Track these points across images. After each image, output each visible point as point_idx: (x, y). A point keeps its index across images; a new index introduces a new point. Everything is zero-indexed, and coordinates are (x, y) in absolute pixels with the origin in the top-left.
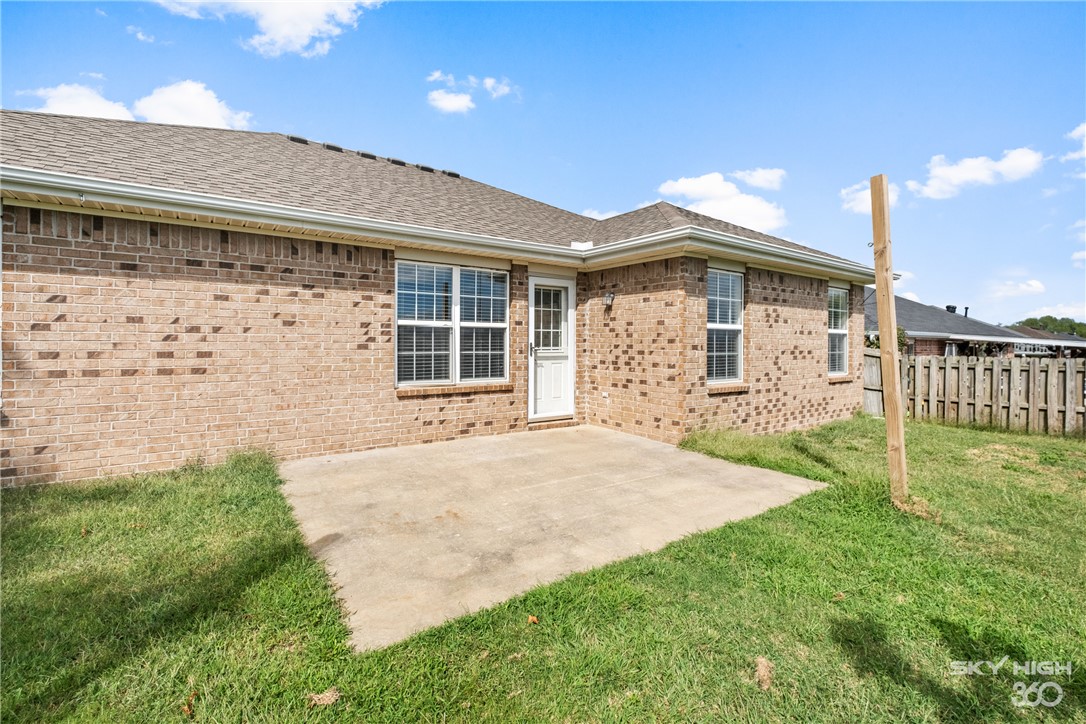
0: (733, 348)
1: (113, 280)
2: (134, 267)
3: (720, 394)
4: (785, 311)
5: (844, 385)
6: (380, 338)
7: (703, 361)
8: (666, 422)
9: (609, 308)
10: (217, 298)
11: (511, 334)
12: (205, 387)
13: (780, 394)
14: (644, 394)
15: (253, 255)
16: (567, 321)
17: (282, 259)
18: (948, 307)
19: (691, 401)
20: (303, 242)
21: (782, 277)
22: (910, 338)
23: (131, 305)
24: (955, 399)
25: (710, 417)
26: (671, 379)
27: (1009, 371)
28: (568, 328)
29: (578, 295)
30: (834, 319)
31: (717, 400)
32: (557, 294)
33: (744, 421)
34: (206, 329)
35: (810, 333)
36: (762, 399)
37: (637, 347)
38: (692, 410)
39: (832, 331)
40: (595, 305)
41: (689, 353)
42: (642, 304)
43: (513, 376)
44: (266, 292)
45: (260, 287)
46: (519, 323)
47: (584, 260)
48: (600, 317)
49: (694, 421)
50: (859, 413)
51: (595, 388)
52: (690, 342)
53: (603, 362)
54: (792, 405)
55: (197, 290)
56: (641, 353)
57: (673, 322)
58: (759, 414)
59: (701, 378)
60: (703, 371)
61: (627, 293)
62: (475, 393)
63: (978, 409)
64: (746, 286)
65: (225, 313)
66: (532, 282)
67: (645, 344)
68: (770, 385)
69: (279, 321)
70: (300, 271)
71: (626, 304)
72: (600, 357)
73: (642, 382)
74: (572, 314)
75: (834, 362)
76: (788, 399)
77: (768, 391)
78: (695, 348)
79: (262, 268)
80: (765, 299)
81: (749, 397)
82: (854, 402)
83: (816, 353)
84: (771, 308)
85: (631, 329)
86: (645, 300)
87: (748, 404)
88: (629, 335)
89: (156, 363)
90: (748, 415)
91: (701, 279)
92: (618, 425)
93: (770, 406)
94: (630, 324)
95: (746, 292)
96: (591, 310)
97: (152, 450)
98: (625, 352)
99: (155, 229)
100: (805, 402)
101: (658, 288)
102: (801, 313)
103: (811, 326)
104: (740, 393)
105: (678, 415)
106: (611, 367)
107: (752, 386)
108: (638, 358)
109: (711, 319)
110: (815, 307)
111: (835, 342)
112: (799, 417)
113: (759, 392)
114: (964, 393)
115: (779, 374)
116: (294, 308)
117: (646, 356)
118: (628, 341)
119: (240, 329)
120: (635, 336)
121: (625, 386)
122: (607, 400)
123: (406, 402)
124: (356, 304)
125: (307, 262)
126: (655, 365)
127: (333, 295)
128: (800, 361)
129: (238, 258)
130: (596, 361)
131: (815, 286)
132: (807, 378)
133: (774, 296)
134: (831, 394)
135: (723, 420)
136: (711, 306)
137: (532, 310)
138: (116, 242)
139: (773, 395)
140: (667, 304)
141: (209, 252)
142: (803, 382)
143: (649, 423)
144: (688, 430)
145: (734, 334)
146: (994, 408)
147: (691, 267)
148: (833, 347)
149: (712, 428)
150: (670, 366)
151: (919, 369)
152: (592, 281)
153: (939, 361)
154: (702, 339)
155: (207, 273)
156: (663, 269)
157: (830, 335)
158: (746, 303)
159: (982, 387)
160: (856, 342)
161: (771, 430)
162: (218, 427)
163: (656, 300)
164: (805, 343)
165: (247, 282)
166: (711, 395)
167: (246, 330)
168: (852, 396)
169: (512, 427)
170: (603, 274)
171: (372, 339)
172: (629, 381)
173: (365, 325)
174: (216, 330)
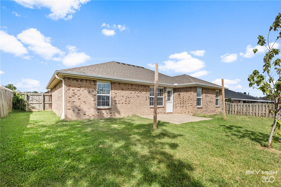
0: (200, 101)
1: (121, 91)
2: (123, 89)
3: (198, 108)
4: (208, 95)
5: (218, 108)
6: (148, 99)
7: (196, 103)
8: (190, 112)
9: (179, 94)
10: (131, 93)
11: (164, 98)
12: (129, 106)
13: (207, 109)
14: (186, 108)
15: (134, 87)
16: (171, 96)
17: (137, 88)
18: (244, 93)
19: (194, 109)
20: (140, 85)
21: (208, 89)
22: (233, 100)
23: (123, 94)
24: (240, 111)
25: (197, 112)
26: (191, 105)
27: (249, 106)
28: (172, 98)
29: (173, 92)
30: (217, 96)
31: (198, 109)
32: (170, 92)
33: (202, 113)
34: (130, 98)
35: (212, 99)
36: (205, 109)
37: (185, 101)
38: (194, 110)
39: (216, 98)
40: (176, 94)
41: (194, 101)
42: (186, 94)
43: (164, 105)
44: (136, 92)
45: (135, 92)
46: (165, 97)
47: (175, 86)
48: (178, 96)
49: (194, 112)
50: (221, 113)
51: (176, 108)
52: (194, 100)
53: (178, 103)
54: (209, 111)
55: (129, 92)
56: (186, 101)
57: (191, 97)
58: (204, 112)
59: (196, 105)
60: (196, 104)
61: (183, 92)
62: (159, 108)
63: (244, 113)
64: (202, 91)
65: (132, 95)
66: (167, 90)
67: (186, 100)
68: (206, 107)
69: (137, 96)
70: (139, 89)
71: (182, 94)
72: (177, 102)
73: (186, 106)
74: (172, 95)
75: (217, 104)
76: (209, 110)
77: (206, 108)
78: (195, 101)
79: (135, 89)
80: (205, 93)
81: (203, 109)
82: (220, 111)
83: (214, 102)
84: (206, 94)
85: (184, 98)
86: (186, 93)
87: (202, 110)
88: (183, 99)
89: (125, 102)
90: (202, 112)
91: (196, 90)
92: (181, 113)
93: (206, 111)
94: (183, 97)
95: (202, 92)
96: (176, 95)
97: (124, 114)
98: (182, 101)
99: (125, 84)
100: (211, 110)
101: (189, 91)
102: (211, 95)
103: (213, 97)
104: (201, 108)
105: (192, 111)
106: (180, 104)
107: (203, 107)
108: (185, 102)
109: (197, 96)
110: (213, 94)
111: (217, 100)
112: (211, 113)
113: (204, 108)
114: (241, 110)
115: (207, 105)
116: (138, 95)
117: (187, 102)
118: (183, 100)
119: (133, 98)
120: (184, 99)
121: (182, 107)
122: (179, 109)
123: (151, 109)
124: (145, 94)
125: (140, 88)
126: (188, 103)
127: (143, 92)
128: (211, 103)
129: (133, 88)
130: (177, 103)
131: (213, 90)
132: (212, 106)
133: (207, 92)
134: (216, 109)
135: (199, 112)
136: (197, 94)
137: (167, 94)
138: (121, 86)
139: (206, 109)
140: (190, 94)
141: (130, 87)
142: (211, 107)
143: (187, 113)
144: (194, 113)
145: (200, 99)
146: (247, 113)
147: (194, 88)
148: (216, 101)
149: (197, 113)
150: (191, 104)
151: (233, 105)
152: (176, 90)
153: (237, 104)
154: (196, 99)
155: (130, 90)
156: (190, 89)
157: (216, 99)
158: (202, 94)
159: (245, 109)
160: (220, 100)
161: (206, 114)
162: (131, 111)
163: (188, 93)
164: (212, 100)
165: (134, 91)
166: (197, 108)
167: (134, 98)
168: (219, 110)
169: (164, 113)
170: (178, 88)
171: (147, 99)
172: (183, 106)
173: (146, 97)
174: (131, 98)
